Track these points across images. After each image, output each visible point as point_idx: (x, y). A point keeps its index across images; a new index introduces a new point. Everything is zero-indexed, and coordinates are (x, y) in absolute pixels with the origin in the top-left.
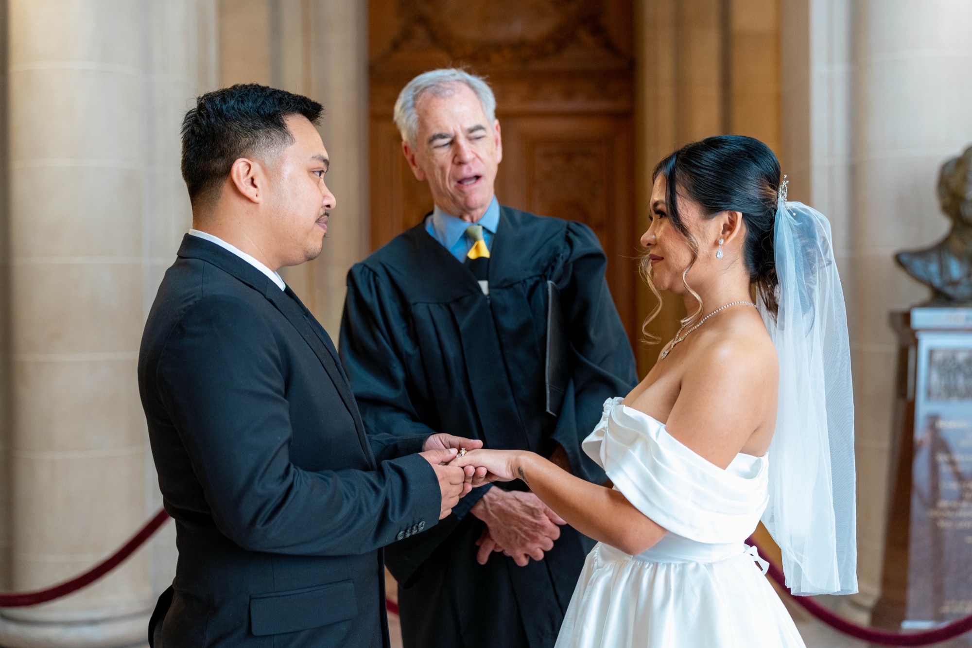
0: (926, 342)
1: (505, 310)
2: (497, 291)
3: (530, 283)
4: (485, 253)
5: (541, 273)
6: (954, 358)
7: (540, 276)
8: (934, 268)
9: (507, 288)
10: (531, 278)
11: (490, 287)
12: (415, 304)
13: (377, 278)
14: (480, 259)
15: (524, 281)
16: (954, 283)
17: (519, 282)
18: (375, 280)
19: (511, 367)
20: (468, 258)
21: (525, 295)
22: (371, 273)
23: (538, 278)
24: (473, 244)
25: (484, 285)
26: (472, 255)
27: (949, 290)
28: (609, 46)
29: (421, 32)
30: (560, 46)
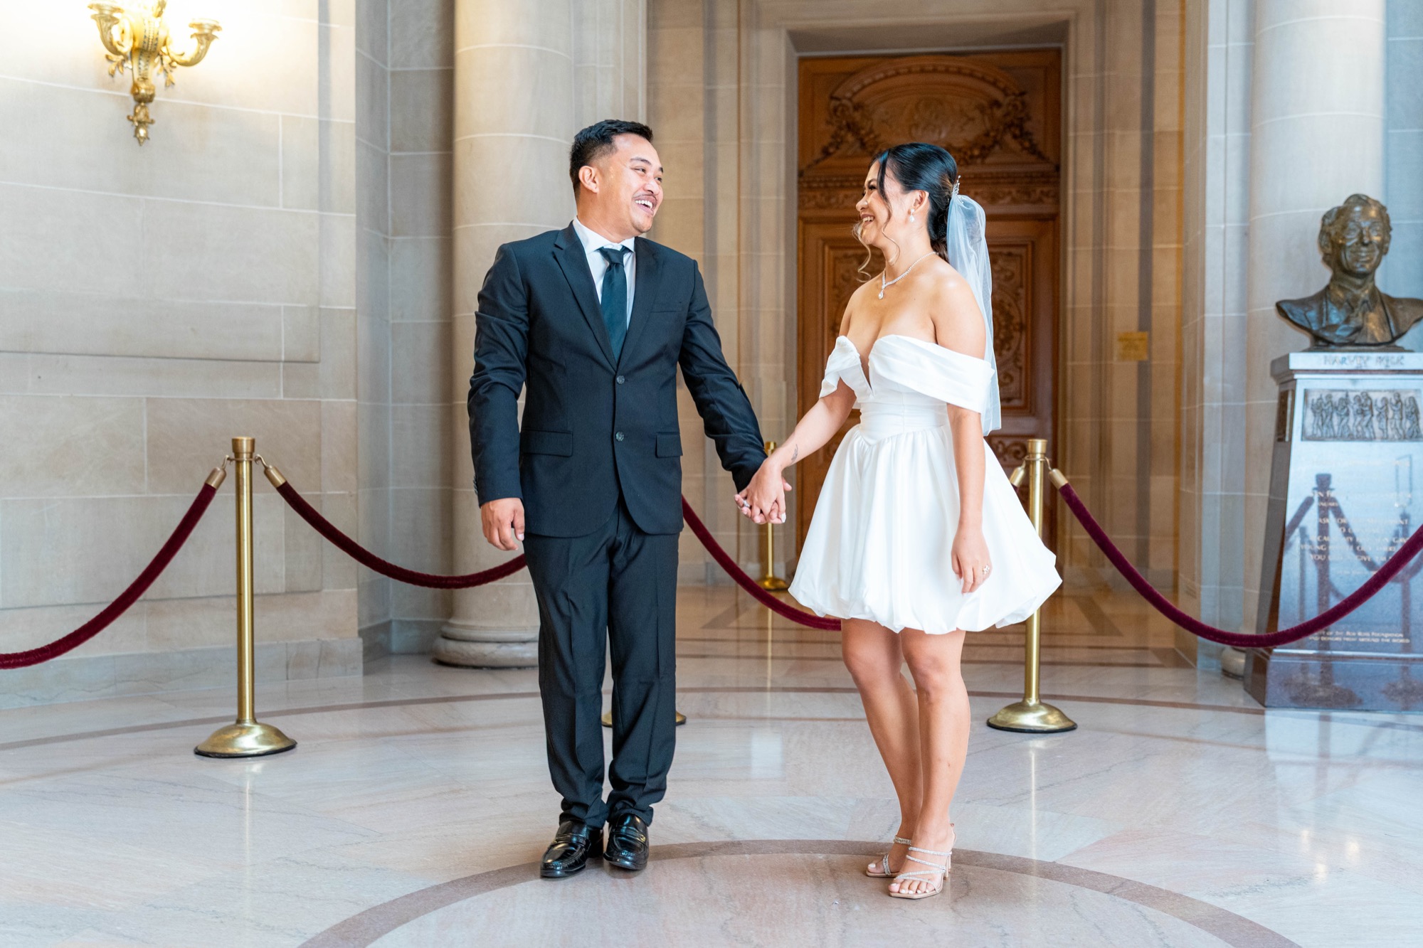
0: (1303, 382)
6: (1329, 397)
8: (1312, 314)
16: (1333, 327)
27: (1327, 334)
28: (1033, 150)
29: (850, 138)
30: (985, 151)
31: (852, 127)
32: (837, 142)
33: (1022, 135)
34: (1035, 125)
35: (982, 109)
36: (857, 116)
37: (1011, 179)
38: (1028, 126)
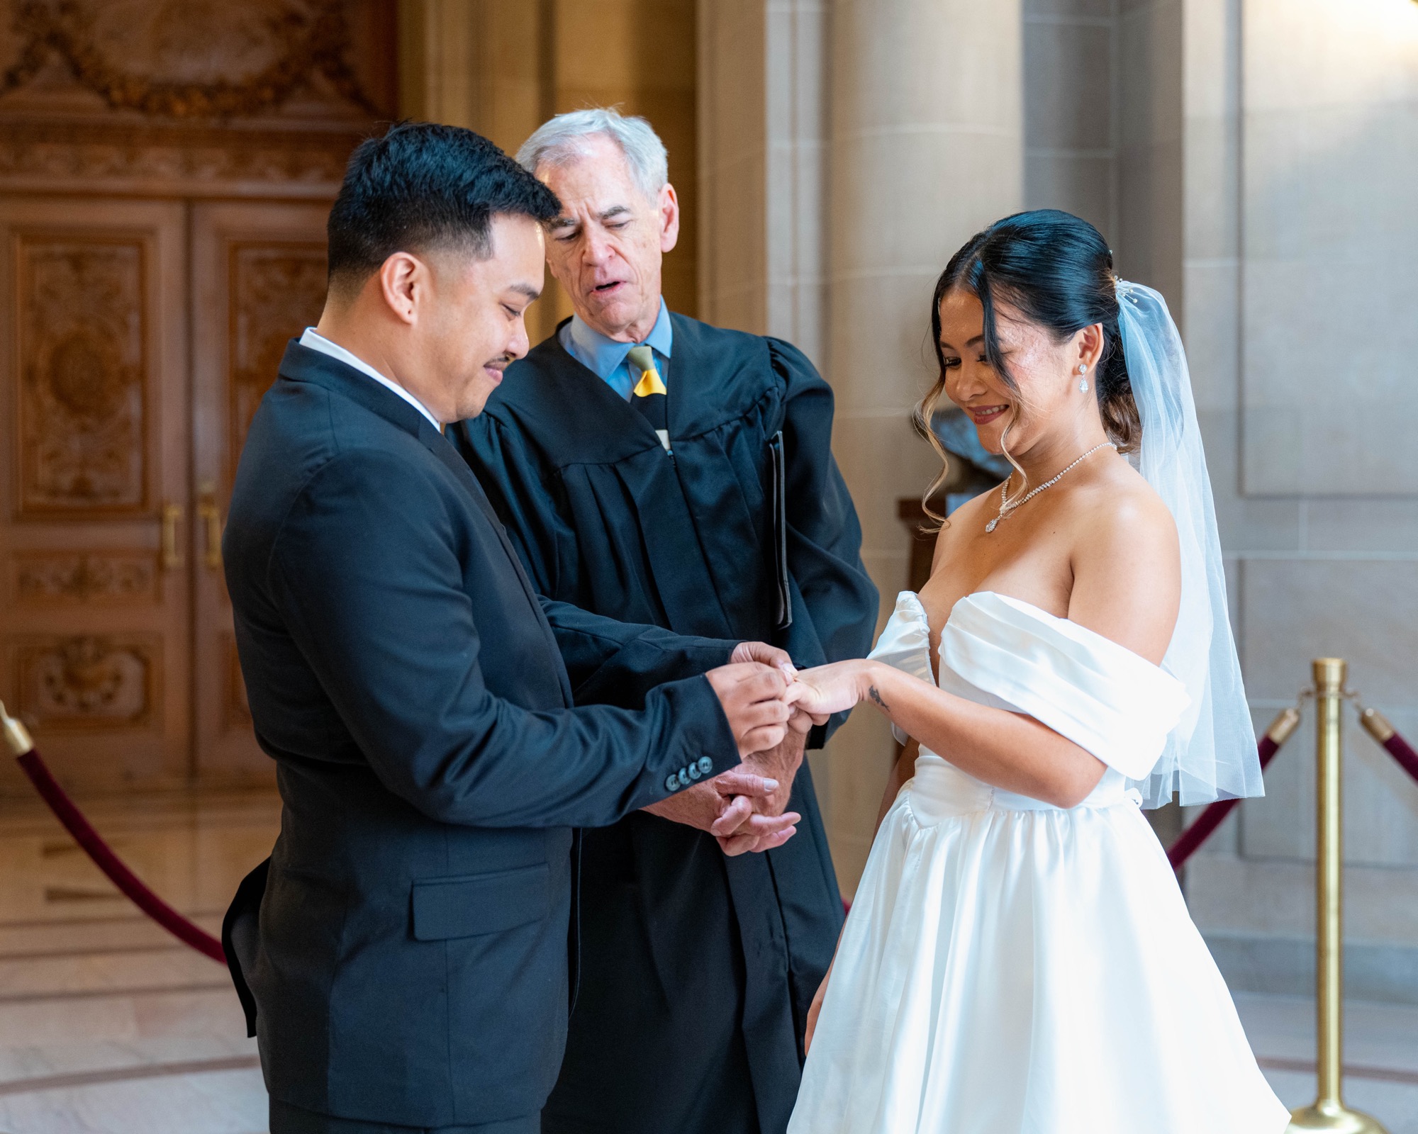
1: (696, 472)
2: (681, 444)
3: (728, 429)
4: (660, 388)
5: (740, 415)
7: (740, 419)
9: (695, 439)
10: (728, 423)
11: (671, 439)
12: (567, 466)
13: (503, 428)
14: (653, 397)
15: (720, 429)
17: (713, 430)
18: (499, 431)
19: (711, 556)
20: (634, 395)
21: (723, 448)
22: (492, 420)
23: (737, 423)
24: (641, 376)
25: (663, 435)
26: (640, 391)
28: (356, 96)
29: (54, 58)
30: (282, 93)
31: (58, 40)
32: (31, 62)
33: (340, 73)
34: (360, 57)
35: (274, 26)
36: (67, 23)
37: (323, 141)
38: (349, 58)
